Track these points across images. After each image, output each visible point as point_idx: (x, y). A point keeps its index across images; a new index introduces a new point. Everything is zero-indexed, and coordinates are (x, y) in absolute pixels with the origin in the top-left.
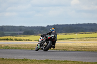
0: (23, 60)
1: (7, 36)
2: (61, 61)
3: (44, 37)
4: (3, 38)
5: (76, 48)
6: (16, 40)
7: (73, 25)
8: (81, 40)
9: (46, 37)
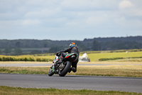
0: (48, 90)
1: (26, 54)
2: (105, 92)
3: (61, 56)
4: (20, 57)
5: (126, 73)
6: (38, 60)
7: (122, 38)
8: (134, 61)
9: (64, 56)
